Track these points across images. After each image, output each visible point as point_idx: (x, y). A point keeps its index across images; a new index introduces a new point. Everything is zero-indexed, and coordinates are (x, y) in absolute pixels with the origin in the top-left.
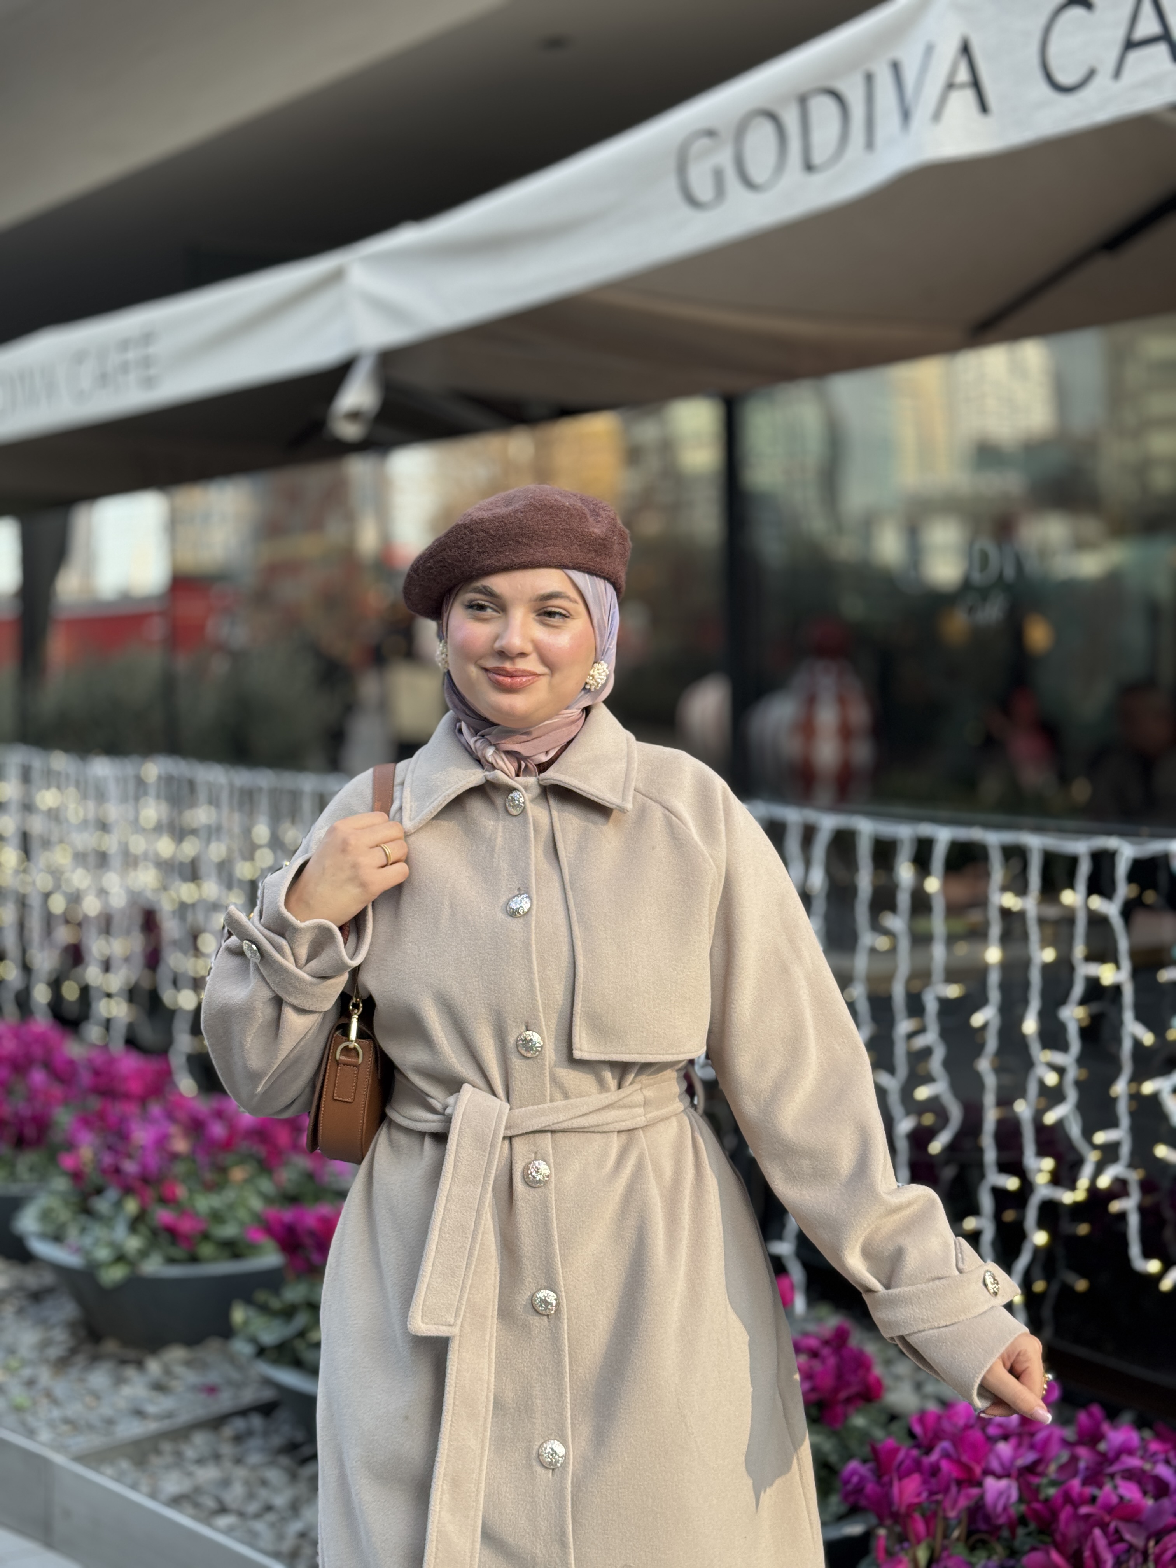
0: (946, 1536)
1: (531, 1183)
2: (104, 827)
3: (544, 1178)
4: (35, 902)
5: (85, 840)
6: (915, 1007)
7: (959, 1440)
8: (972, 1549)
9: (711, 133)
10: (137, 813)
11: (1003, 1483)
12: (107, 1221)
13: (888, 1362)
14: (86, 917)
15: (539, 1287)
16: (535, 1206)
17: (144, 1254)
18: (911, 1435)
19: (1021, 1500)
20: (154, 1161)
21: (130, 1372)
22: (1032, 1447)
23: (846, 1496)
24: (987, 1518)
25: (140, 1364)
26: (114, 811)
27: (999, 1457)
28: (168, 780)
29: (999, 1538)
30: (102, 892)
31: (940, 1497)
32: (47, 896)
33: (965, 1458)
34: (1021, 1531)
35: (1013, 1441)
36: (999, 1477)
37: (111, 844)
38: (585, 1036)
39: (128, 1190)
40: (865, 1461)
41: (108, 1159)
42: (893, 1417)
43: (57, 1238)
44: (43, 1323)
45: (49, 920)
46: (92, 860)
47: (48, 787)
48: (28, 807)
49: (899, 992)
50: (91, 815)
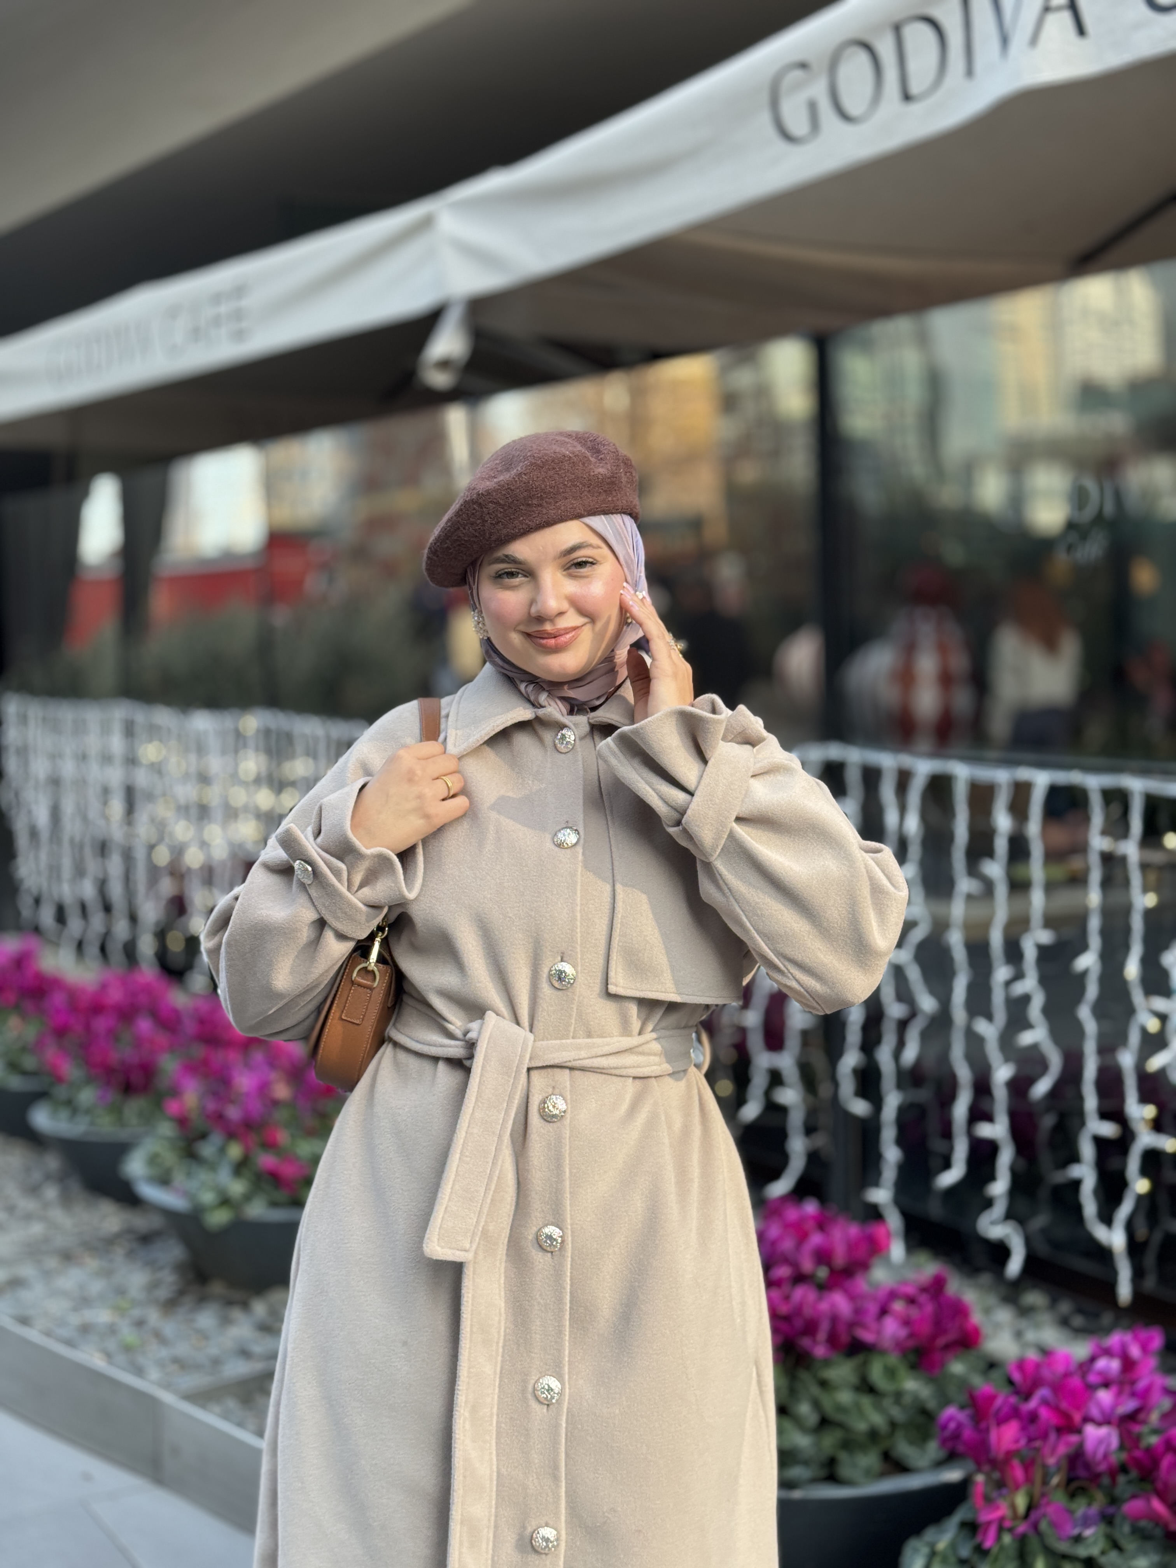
0: (1045, 1482)
1: (548, 1118)
2: (204, 779)
3: (560, 1113)
4: (140, 854)
5: (187, 792)
6: (1014, 954)
7: (1059, 1388)
8: (1072, 1495)
9: (803, 66)
10: (236, 765)
11: (1103, 1431)
12: (212, 1167)
13: (987, 1311)
14: (189, 870)
15: (547, 1222)
16: (549, 1140)
17: (248, 1198)
18: (1011, 1382)
19: (1122, 1447)
20: (257, 1107)
21: (237, 1313)
22: (1134, 1394)
23: (944, 1442)
24: (1087, 1466)
25: (245, 1305)
26: (215, 764)
27: (1099, 1405)
28: (267, 733)
29: (1099, 1486)
30: (204, 845)
31: (1038, 1444)
32: (151, 847)
33: (1064, 1405)
34: (1121, 1479)
35: (1114, 1389)
36: (1099, 1424)
37: (214, 795)
38: (621, 971)
39: (231, 1135)
40: (962, 1407)
41: (211, 1106)
42: (992, 1365)
43: (164, 1180)
44: (152, 1265)
45: (154, 872)
46: (194, 812)
47: (150, 741)
48: (131, 761)
49: (996, 938)
50: (193, 769)
